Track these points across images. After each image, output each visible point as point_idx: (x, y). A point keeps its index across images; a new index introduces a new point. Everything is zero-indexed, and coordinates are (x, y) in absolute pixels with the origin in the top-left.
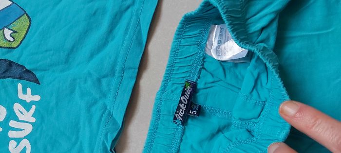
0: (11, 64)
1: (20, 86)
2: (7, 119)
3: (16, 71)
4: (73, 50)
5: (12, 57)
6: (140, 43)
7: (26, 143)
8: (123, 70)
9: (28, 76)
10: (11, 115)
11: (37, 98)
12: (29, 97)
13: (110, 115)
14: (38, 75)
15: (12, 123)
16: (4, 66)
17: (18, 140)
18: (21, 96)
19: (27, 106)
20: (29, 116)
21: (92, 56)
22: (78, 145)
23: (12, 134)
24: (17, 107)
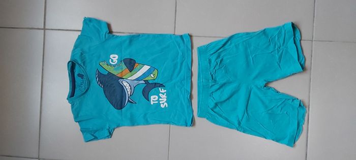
0: (155, 84)
1: (160, 89)
2: (158, 99)
3: (157, 85)
4: (172, 75)
5: (156, 81)
6: (189, 67)
7: (166, 104)
8: (187, 78)
9: (161, 86)
10: (159, 97)
11: (165, 91)
12: (163, 91)
13: (187, 90)
14: (164, 85)
15: (160, 99)
16: (154, 85)
17: (163, 104)
18: (161, 92)
19: (163, 94)
20: (164, 96)
21: (178, 75)
22: (180, 102)
23: (161, 102)
24: (160, 95)
